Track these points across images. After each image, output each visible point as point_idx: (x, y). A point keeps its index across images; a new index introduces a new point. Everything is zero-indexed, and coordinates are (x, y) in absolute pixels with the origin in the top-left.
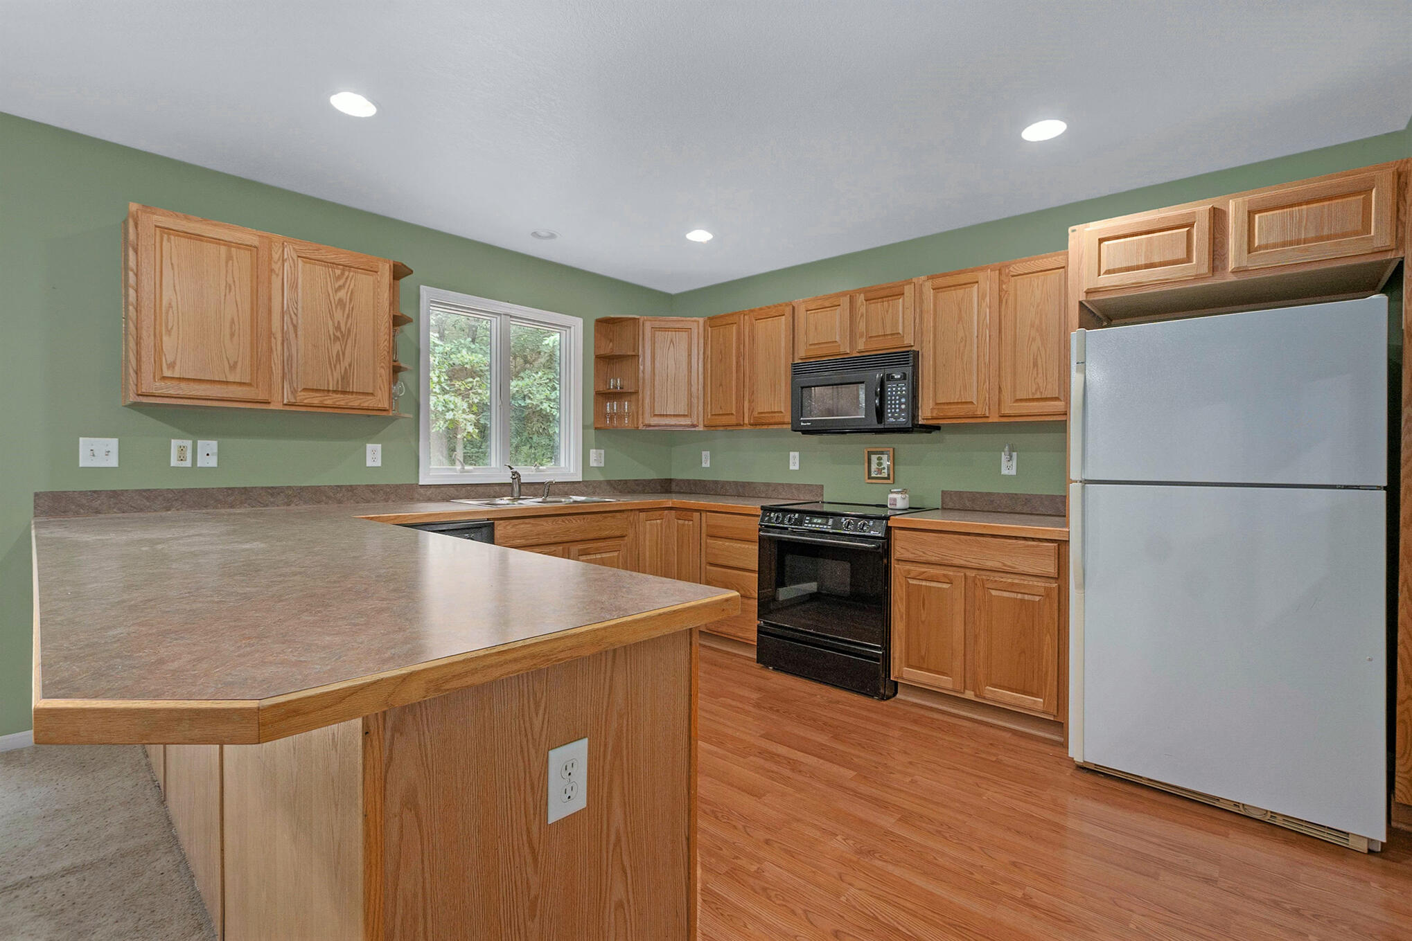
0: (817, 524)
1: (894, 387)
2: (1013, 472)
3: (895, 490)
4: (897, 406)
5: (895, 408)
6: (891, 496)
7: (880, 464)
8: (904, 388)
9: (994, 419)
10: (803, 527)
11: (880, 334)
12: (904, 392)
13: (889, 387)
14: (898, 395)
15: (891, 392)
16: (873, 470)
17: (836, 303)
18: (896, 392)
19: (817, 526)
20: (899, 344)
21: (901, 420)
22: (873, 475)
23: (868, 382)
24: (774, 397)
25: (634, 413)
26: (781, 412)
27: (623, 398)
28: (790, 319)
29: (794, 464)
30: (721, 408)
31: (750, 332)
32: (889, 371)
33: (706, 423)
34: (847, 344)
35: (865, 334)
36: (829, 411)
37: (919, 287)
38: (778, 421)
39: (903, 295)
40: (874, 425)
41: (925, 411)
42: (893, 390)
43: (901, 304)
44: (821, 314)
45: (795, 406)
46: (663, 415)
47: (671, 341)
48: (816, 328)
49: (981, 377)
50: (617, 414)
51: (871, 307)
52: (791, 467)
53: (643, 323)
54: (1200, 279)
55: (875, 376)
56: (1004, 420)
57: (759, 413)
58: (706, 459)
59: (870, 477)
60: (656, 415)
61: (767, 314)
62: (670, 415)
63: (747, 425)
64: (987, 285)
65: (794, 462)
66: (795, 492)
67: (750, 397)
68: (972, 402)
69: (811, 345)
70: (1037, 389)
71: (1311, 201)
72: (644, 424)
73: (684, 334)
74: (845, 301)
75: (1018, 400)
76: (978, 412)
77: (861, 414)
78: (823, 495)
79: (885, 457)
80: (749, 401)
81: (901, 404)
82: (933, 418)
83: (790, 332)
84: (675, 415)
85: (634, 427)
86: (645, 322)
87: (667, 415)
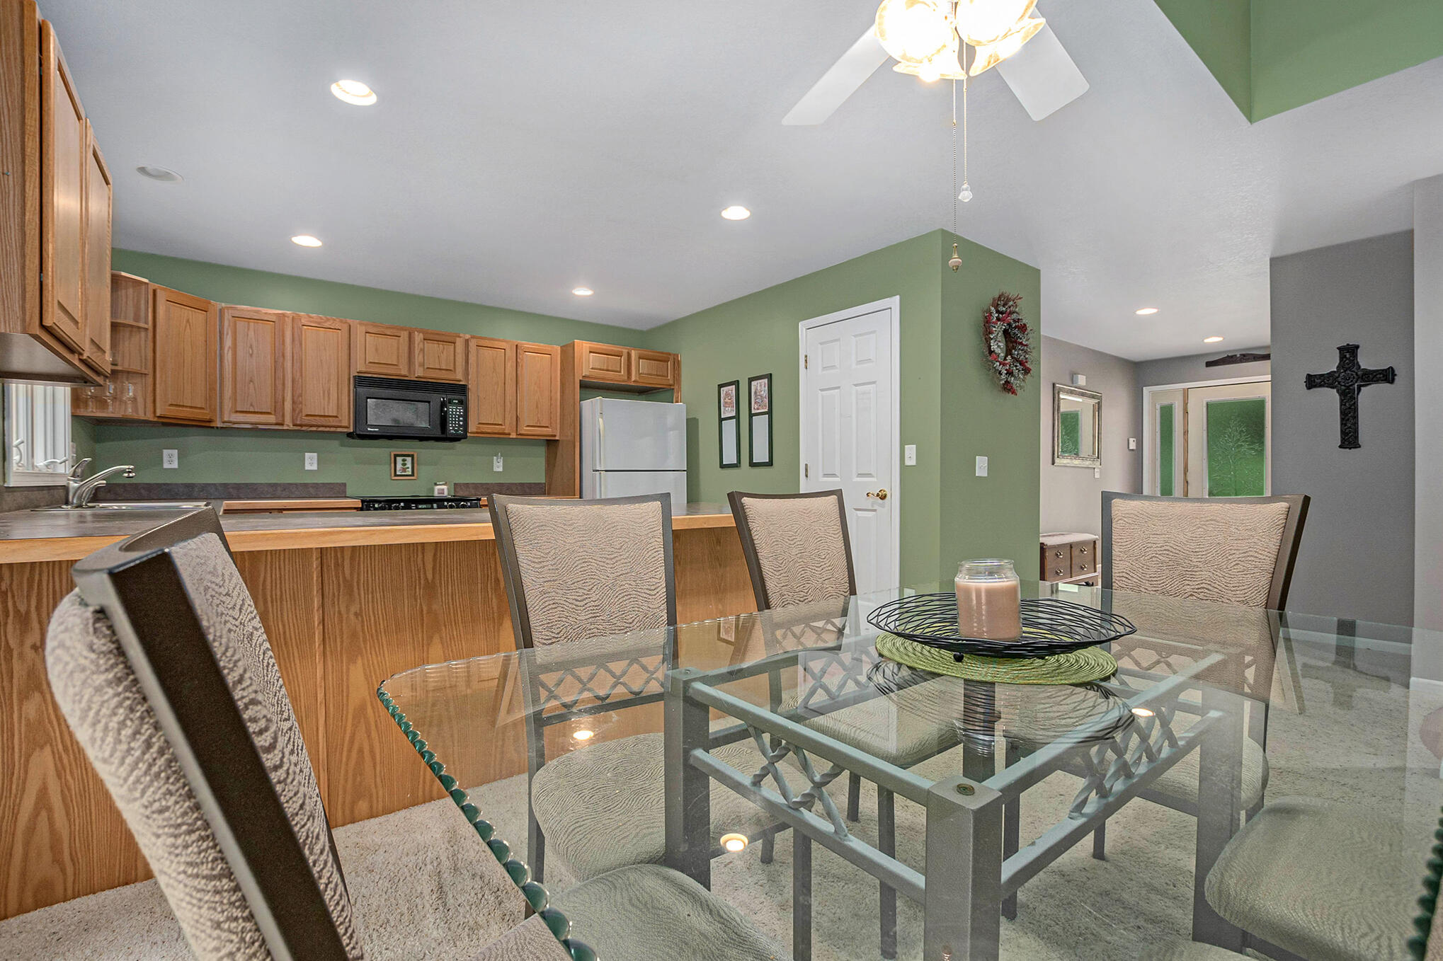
2: (502, 469)
3: (441, 483)
4: (457, 422)
5: (455, 424)
6: (437, 488)
7: (404, 465)
8: (462, 410)
9: (513, 436)
11: (437, 368)
12: (462, 413)
13: (451, 408)
14: (458, 415)
15: (452, 412)
16: (398, 469)
17: (396, 334)
18: (457, 412)
20: (452, 377)
21: (460, 432)
22: (398, 473)
23: (429, 402)
24: (329, 402)
25: (140, 400)
26: (336, 417)
27: (127, 380)
28: (347, 335)
29: (311, 464)
30: (251, 405)
31: (296, 336)
32: (449, 397)
33: (226, 419)
34: (407, 369)
35: (422, 365)
36: (395, 420)
37: (467, 341)
38: (333, 424)
39: (454, 343)
40: (438, 433)
41: (472, 427)
42: (454, 410)
43: (452, 350)
44: (381, 339)
45: (360, 412)
46: (179, 406)
47: (188, 321)
48: (377, 350)
49: (508, 409)
50: (115, 398)
51: (428, 345)
52: (308, 467)
53: (155, 291)
54: (623, 381)
55: (439, 398)
56: (519, 437)
57: (307, 415)
58: (171, 460)
59: (396, 475)
60: (171, 405)
61: (319, 323)
62: (186, 407)
63: (288, 426)
64: (511, 353)
65: (311, 462)
66: (311, 490)
67: (295, 398)
68: (501, 425)
69: (370, 363)
70: (538, 420)
71: (655, 360)
72: (158, 414)
73: (200, 316)
74: (405, 335)
75: (528, 426)
76: (506, 431)
77: (424, 424)
78: (345, 492)
79: (409, 459)
80: (294, 402)
81: (459, 421)
82: (477, 433)
83: (347, 347)
84: (191, 407)
85: (142, 416)
86: (158, 291)
87: (183, 406)
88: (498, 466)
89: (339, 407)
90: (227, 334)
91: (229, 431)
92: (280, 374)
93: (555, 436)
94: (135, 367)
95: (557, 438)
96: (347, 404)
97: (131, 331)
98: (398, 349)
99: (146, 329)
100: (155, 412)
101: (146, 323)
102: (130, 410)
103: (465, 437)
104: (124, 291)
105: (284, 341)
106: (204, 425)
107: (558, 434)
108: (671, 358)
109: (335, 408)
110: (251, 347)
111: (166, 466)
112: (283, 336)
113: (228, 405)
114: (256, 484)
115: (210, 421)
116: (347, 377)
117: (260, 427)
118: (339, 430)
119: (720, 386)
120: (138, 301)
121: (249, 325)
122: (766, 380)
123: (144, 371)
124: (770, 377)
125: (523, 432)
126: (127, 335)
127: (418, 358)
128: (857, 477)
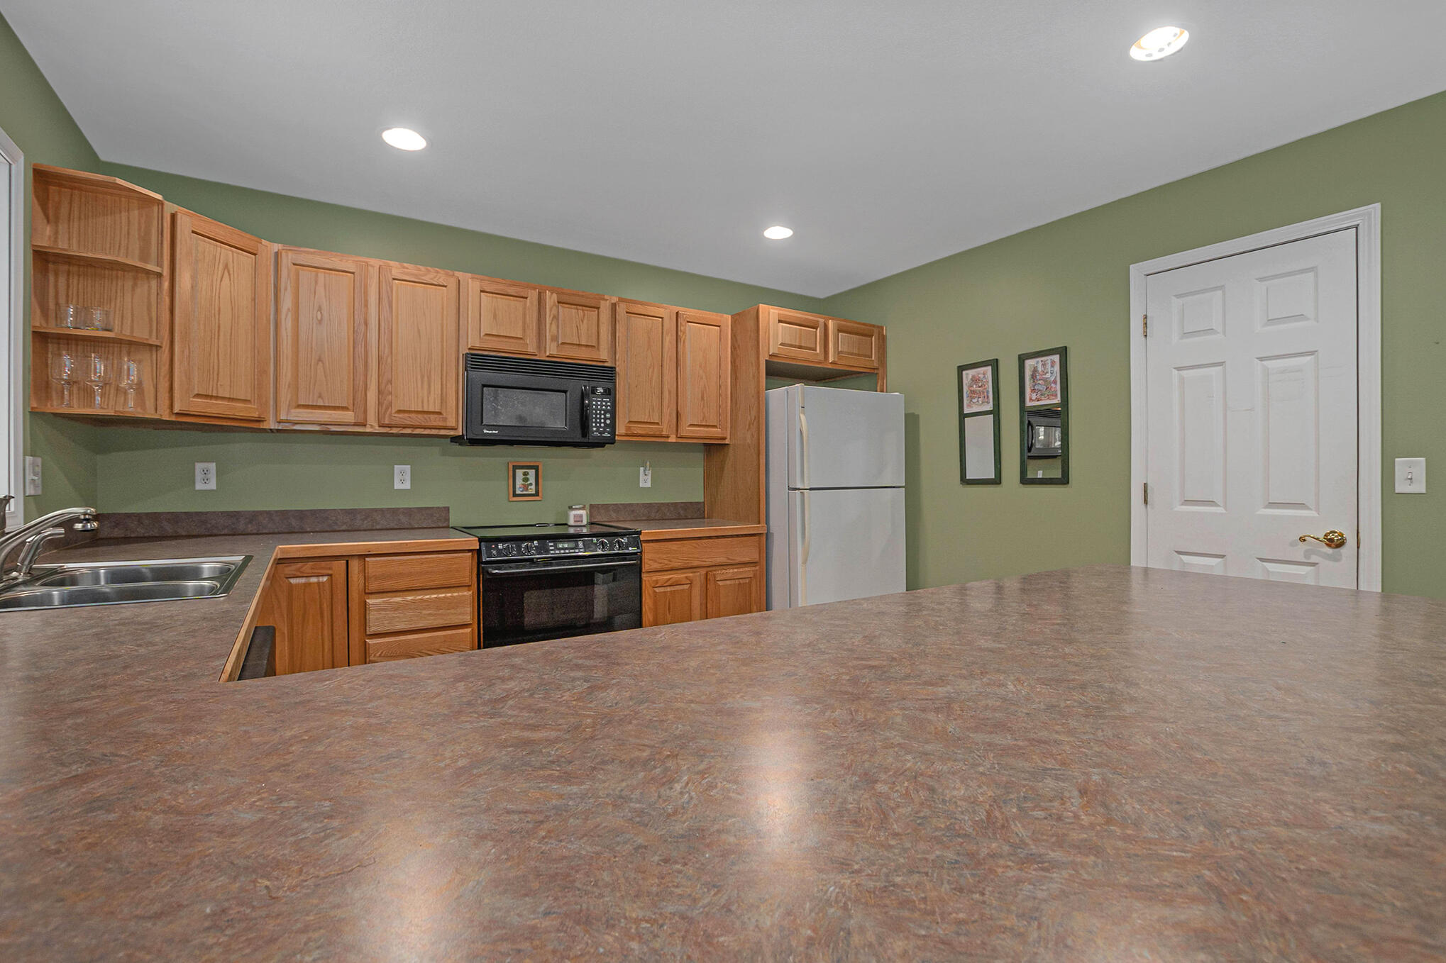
0: (564, 548)
1: (599, 401)
2: (649, 485)
3: (577, 507)
4: (602, 421)
5: (600, 423)
6: (573, 513)
7: (526, 480)
8: (609, 404)
9: (673, 439)
10: (550, 555)
11: (575, 343)
12: (609, 408)
13: (594, 401)
14: (603, 410)
15: (597, 405)
16: (517, 486)
17: (522, 294)
18: (602, 406)
19: (567, 551)
20: (595, 356)
21: (606, 435)
22: (518, 492)
23: (565, 392)
24: (429, 392)
25: (148, 387)
26: (440, 413)
27: (129, 354)
28: (454, 293)
29: (402, 481)
30: (320, 396)
31: (384, 295)
32: (593, 384)
33: (283, 417)
34: (535, 345)
35: (555, 338)
36: (520, 418)
37: (614, 306)
38: (435, 424)
39: (598, 308)
40: (578, 437)
41: (620, 429)
42: (598, 404)
43: (595, 318)
44: (502, 302)
45: (473, 408)
46: (211, 397)
47: (226, 266)
48: (495, 316)
49: (666, 402)
50: (105, 384)
51: (564, 311)
52: (398, 485)
53: (173, 216)
54: (820, 363)
55: (577, 386)
56: (680, 440)
57: (399, 411)
58: (206, 478)
59: (515, 495)
60: (198, 395)
61: (416, 275)
62: (223, 398)
63: (372, 426)
64: (670, 324)
65: (402, 479)
66: (404, 519)
67: (383, 386)
68: (658, 423)
69: (487, 335)
70: (704, 417)
71: (856, 334)
72: (176, 410)
73: (246, 259)
74: (533, 295)
75: (691, 425)
76: (664, 433)
77: (560, 424)
78: (448, 520)
79: (532, 473)
80: (380, 392)
81: (606, 419)
82: (627, 435)
83: (455, 311)
84: (230, 399)
85: (150, 414)
86: (179, 216)
87: (217, 398)
88: (645, 481)
89: (443, 400)
90: (286, 289)
91: (286, 434)
92: (360, 349)
93: (724, 439)
94: (141, 334)
95: (727, 442)
96: (454, 394)
97: (135, 279)
98: (524, 315)
99: (159, 275)
100: (171, 406)
101: (160, 264)
102: (131, 404)
103: (612, 441)
104: (124, 215)
105: (366, 301)
106: (250, 428)
107: (729, 437)
108: (876, 330)
109: (438, 402)
110: (320, 309)
111: (199, 486)
112: (366, 293)
113: (285, 396)
114: (325, 511)
115: (259, 421)
116: (453, 356)
117: (333, 428)
118: (443, 432)
119: (961, 369)
120: (148, 233)
121: (317, 275)
122: (1056, 358)
123: (153, 341)
124: (1063, 352)
125: (684, 434)
126: (129, 284)
127: (550, 329)
128: (1266, 507)
